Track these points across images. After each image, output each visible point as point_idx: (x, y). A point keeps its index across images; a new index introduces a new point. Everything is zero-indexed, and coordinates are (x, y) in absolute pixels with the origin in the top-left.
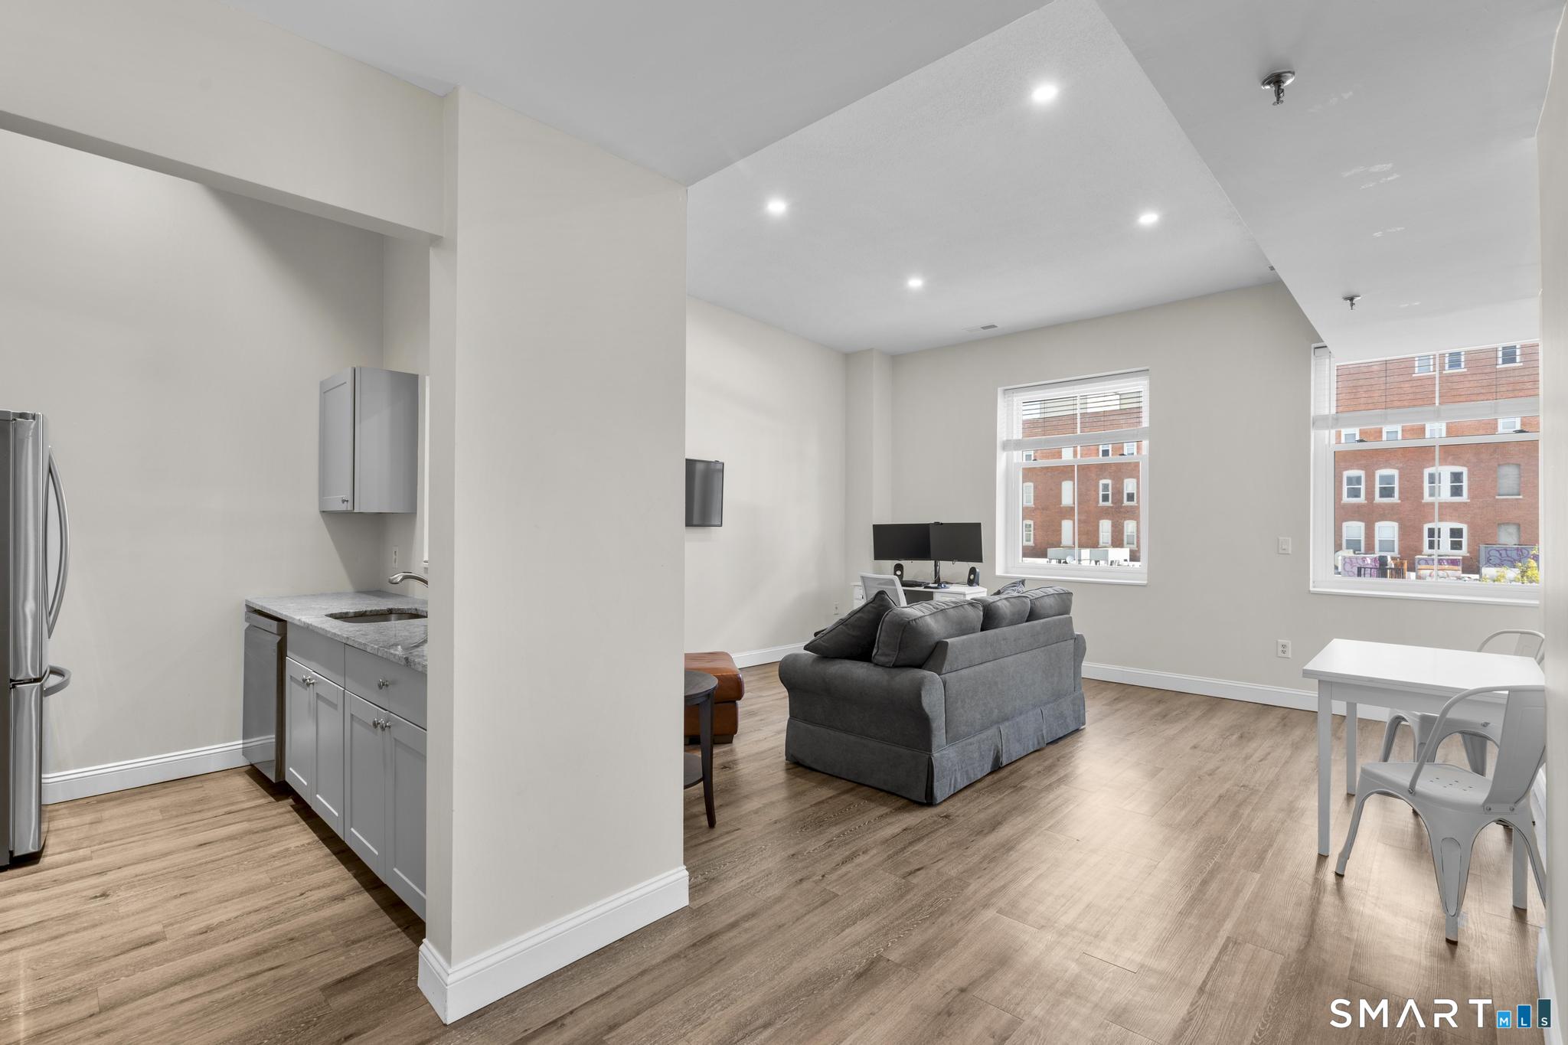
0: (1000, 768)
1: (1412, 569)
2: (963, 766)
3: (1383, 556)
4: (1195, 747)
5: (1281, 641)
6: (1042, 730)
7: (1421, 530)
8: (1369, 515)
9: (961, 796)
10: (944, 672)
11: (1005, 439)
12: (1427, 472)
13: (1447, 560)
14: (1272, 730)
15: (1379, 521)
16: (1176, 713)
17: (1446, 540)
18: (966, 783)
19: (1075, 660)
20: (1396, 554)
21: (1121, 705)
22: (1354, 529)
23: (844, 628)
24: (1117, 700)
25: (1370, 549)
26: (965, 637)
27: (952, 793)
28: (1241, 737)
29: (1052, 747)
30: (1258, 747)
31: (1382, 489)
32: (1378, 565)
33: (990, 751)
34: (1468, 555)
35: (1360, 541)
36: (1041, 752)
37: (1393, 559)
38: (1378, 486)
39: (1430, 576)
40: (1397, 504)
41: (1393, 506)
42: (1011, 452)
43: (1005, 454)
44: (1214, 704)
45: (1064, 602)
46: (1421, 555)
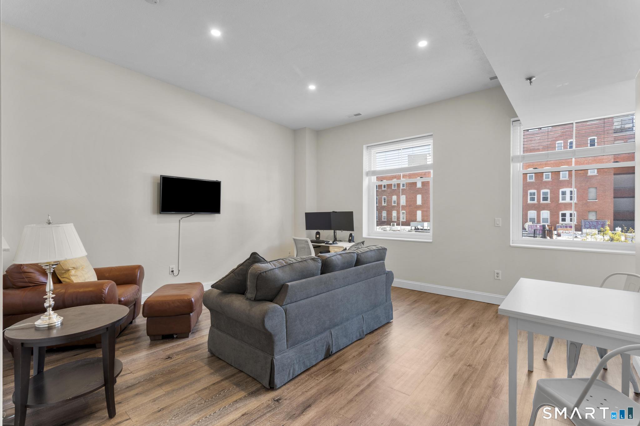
0: (330, 355)
1: (555, 230)
2: (301, 360)
3: (544, 225)
4: (447, 334)
5: (496, 271)
6: (362, 328)
7: (559, 214)
8: (538, 208)
9: (297, 380)
10: (285, 303)
11: (368, 170)
12: (561, 190)
13: (569, 226)
14: (490, 321)
15: (542, 210)
16: (443, 310)
17: (568, 218)
18: (303, 369)
19: (386, 285)
20: (549, 224)
21: (417, 305)
22: (532, 214)
23: (233, 275)
24: (415, 302)
25: (539, 222)
26: (304, 280)
27: (291, 378)
28: (474, 326)
29: (369, 336)
30: (482, 333)
31: (543, 198)
32: (542, 228)
33: (323, 346)
34: (577, 224)
35: (535, 218)
36: (361, 340)
37: (548, 226)
38: (542, 196)
39: (563, 233)
40: (549, 203)
41: (547, 204)
42: (370, 177)
43: (368, 178)
44: (463, 303)
45: (381, 254)
46: (559, 224)
